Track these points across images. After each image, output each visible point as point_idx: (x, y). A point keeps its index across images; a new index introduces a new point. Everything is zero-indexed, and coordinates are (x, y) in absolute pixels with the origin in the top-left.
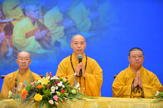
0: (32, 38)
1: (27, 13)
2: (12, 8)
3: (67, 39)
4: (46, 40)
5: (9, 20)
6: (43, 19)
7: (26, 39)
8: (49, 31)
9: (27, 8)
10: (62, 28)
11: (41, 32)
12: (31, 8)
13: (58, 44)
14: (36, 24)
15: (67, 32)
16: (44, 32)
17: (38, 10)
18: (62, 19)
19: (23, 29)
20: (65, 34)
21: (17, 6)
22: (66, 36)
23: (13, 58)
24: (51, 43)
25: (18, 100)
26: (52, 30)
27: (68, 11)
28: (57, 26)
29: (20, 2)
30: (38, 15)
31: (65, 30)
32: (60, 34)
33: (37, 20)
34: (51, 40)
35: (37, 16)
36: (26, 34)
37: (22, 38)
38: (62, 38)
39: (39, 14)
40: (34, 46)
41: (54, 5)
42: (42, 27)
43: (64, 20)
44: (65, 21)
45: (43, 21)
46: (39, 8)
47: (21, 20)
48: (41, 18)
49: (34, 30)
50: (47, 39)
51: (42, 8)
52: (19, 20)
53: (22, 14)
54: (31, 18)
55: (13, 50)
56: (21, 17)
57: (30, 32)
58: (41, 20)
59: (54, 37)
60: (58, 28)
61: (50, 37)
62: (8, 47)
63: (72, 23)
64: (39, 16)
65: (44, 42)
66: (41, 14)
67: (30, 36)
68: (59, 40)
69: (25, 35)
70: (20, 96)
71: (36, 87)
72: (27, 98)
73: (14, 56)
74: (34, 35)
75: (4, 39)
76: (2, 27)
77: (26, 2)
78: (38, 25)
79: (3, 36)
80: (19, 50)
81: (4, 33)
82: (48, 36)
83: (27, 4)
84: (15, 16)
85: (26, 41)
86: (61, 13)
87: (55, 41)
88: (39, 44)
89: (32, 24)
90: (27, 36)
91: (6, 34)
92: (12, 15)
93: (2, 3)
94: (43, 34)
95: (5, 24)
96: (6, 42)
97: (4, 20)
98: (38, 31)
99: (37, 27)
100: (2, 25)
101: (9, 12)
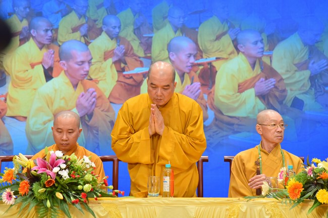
0: (251, 93)
1: (242, 47)
3: (315, 94)
4: (275, 96)
5: (209, 60)
6: (271, 58)
7: (238, 94)
8: (282, 79)
10: (307, 74)
11: (267, 81)
13: (298, 103)
14: (257, 66)
15: (316, 81)
17: (261, 41)
18: (306, 57)
19: (233, 76)
20: (312, 86)
21: (224, 34)
22: (313, 89)
23: (215, 129)
24: (284, 102)
26: (288, 78)
27: (317, 42)
28: (296, 71)
29: (229, 27)
30: (261, 50)
31: (312, 78)
32: (303, 86)
33: (260, 59)
34: (286, 96)
35: (259, 52)
36: (239, 86)
37: (231, 93)
38: (306, 93)
39: (263, 48)
40: (254, 107)
41: (291, 32)
42: (270, 72)
43: (310, 58)
44: (312, 61)
45: (271, 61)
46: (264, 36)
47: (231, 59)
48: (267, 56)
49: (254, 78)
50: (277, 94)
51: (268, 37)
52: (226, 59)
53: (231, 48)
54: (249, 56)
55: (215, 115)
56: (230, 54)
57: (246, 82)
58: (266, 60)
59: (291, 90)
60: (298, 74)
61: (284, 91)
62: (206, 108)
63: (325, 64)
64: (263, 52)
66: (266, 48)
67: (246, 89)
68: (301, 97)
69: (237, 88)
70: (287, 193)
71: (318, 176)
72: (301, 197)
73: (217, 126)
74: (254, 87)
75: (200, 94)
76: (196, 72)
77: (240, 27)
78: (261, 68)
79: (197, 89)
80: (225, 114)
81: (199, 83)
82: (280, 89)
83: (241, 30)
84: (220, 52)
85: (238, 98)
86: (305, 46)
87: (293, 99)
88: (263, 103)
89: (250, 67)
90: (241, 89)
91: (203, 85)
92: (214, 50)
93: (197, 30)
94: (270, 85)
95: (201, 67)
96: (202, 99)
97: (199, 59)
98: (262, 79)
99: (259, 71)
100: (195, 68)
101: (208, 45)
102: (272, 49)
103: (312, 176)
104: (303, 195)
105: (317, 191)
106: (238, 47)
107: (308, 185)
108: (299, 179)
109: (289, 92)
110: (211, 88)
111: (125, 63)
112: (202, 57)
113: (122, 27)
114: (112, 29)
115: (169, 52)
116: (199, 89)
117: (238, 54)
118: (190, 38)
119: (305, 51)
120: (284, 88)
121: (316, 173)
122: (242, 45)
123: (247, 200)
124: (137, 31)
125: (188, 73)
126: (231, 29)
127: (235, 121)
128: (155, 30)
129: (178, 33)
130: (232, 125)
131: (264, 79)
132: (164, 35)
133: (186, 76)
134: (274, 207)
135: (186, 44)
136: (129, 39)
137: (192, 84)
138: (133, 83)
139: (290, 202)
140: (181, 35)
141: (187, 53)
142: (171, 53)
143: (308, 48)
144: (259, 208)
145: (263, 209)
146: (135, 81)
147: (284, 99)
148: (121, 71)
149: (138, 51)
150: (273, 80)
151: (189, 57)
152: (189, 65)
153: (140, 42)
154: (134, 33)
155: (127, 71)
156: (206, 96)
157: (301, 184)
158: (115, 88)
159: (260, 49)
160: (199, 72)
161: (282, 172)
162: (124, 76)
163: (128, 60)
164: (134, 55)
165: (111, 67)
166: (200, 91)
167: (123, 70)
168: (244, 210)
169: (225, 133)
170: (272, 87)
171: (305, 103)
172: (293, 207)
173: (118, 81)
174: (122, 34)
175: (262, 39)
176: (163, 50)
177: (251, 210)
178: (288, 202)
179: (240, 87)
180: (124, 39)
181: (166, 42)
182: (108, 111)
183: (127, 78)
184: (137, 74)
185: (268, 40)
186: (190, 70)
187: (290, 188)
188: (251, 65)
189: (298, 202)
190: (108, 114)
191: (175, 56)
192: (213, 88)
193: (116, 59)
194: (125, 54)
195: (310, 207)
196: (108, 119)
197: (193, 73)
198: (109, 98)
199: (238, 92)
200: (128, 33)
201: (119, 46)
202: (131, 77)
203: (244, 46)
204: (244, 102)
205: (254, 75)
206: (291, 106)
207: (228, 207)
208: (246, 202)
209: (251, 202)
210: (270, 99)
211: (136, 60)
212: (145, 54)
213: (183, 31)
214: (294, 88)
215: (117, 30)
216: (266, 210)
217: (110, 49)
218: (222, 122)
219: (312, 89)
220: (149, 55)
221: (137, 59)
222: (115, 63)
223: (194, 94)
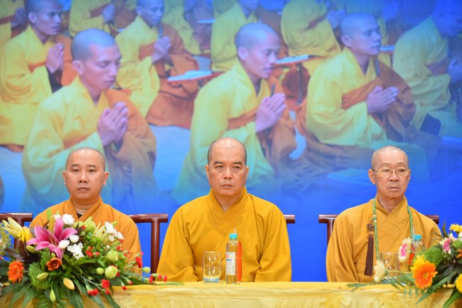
0: (361, 109)
1: (347, 39)
2: (305, 25)
3: (458, 110)
4: (398, 115)
5: (298, 59)
6: (391, 55)
7: (342, 111)
8: (407, 88)
9: (346, 24)
10: (445, 80)
11: (385, 91)
12: (359, 26)
13: (431, 125)
14: (371, 69)
15: (459, 90)
16: (394, 90)
17: (377, 30)
18: (445, 55)
19: (334, 83)
20: (452, 98)
21: (320, 19)
22: (455, 103)
23: (307, 163)
24: (411, 123)
25: (408, 290)
26: (417, 87)
28: (429, 76)
29: (329, 9)
30: (376, 44)
31: (453, 87)
32: (439, 98)
33: (375, 57)
34: (413, 114)
35: (373, 47)
36: (344, 98)
37: (331, 110)
38: (443, 109)
39: (379, 41)
40: (366, 131)
41: (422, 17)
42: (389, 77)
43: (450, 56)
44: (454, 61)
45: (392, 61)
46: (381, 23)
47: (331, 57)
48: (386, 52)
49: (367, 87)
50: (400, 110)
51: (387, 23)
52: (324, 58)
53: (332, 41)
54: (358, 53)
55: (307, 142)
56: (330, 50)
57: (353, 93)
58: (384, 59)
59: (422, 105)
60: (431, 81)
61: (411, 106)
64: (379, 46)
65: (391, 121)
66: (384, 41)
67: (354, 103)
68: (436, 115)
69: (340, 101)
70: (412, 278)
71: (458, 253)
72: (433, 284)
73: (310, 159)
74: (365, 100)
75: (284, 110)
76: (278, 77)
77: (345, 8)
78: (377, 71)
79: (279, 104)
80: (322, 141)
81: (283, 95)
82: (405, 102)
83: (346, 13)
84: (315, 46)
85: (342, 117)
86: (442, 38)
87: (424, 118)
88: (379, 125)
89: (359, 70)
90: (347, 104)
91: (288, 97)
92: (305, 44)
93: (279, 13)
94: (390, 97)
95: (286, 70)
96: (288, 118)
97: (282, 58)
98: (377, 88)
99: (374, 76)
100: (277, 72)
101: (298, 37)
102: (392, 42)
103: (450, 252)
104: (436, 281)
105: (457, 275)
106: (343, 39)
107: (444, 266)
108: (430, 258)
109: (418, 108)
110: (301, 102)
111: (171, 64)
112: (287, 55)
113: (166, 9)
114: (150, 12)
115: (237, 47)
116: (283, 103)
117: (342, 49)
118: (270, 25)
119: (443, 46)
120: (411, 102)
121: (455, 249)
122: (347, 37)
123: (351, 289)
124: (189, 15)
125: (266, 79)
126: (332, 12)
127: (338, 152)
128: (216, 13)
129: (252, 18)
130: (332, 157)
131: (381, 88)
132: (229, 22)
133: (264, 83)
134: (392, 299)
135: (263, 35)
136: (177, 27)
137: (272, 95)
138: (184, 94)
139: (417, 292)
140: (256, 21)
141: (265, 48)
142: (240, 48)
143: (447, 40)
144: (370, 300)
145: (376, 301)
146: (185, 91)
147: (411, 119)
148: (164, 76)
149: (190, 45)
150: (394, 89)
151: (268, 54)
152: (268, 66)
153: (193, 31)
154: (185, 18)
155: (174, 76)
156: (293, 115)
157: (434, 266)
158: (155, 102)
159: (375, 42)
160: (283, 77)
161: (405, 245)
162: (170, 84)
163: (176, 59)
164: (184, 51)
165: (150, 70)
166: (284, 106)
167: (168, 74)
168: (347, 304)
169: (321, 170)
170: (394, 99)
171: (442, 123)
172: (421, 300)
173: (160, 91)
174: (167, 20)
175: (379, 28)
176: (229, 43)
177: (357, 303)
178: (414, 291)
179: (345, 100)
180: (169, 26)
181: (233, 32)
182: (145, 136)
183: (174, 87)
184: (189, 81)
185: (387, 29)
186: (269, 75)
187: (416, 271)
188: (361, 66)
189: (428, 292)
190: (146, 141)
191: (246, 54)
192: (304, 102)
193: (157, 57)
194: (171, 50)
195: (446, 299)
196: (146, 150)
197: (273, 79)
198: (147, 118)
199: (342, 108)
200: (175, 19)
201: (162, 37)
202: (180, 86)
203: (351, 37)
204: (351, 123)
205: (367, 82)
206: (421, 129)
207: (323, 300)
208: (350, 292)
209: (358, 291)
210: (390, 118)
211: (188, 59)
212: (202, 50)
213: (258, 15)
214: (425, 101)
215: (159, 13)
216: (381, 303)
217: (148, 42)
218: (317, 152)
219: (452, 104)
220: (207, 52)
221: (189, 57)
222: (156, 63)
223: (275, 111)
